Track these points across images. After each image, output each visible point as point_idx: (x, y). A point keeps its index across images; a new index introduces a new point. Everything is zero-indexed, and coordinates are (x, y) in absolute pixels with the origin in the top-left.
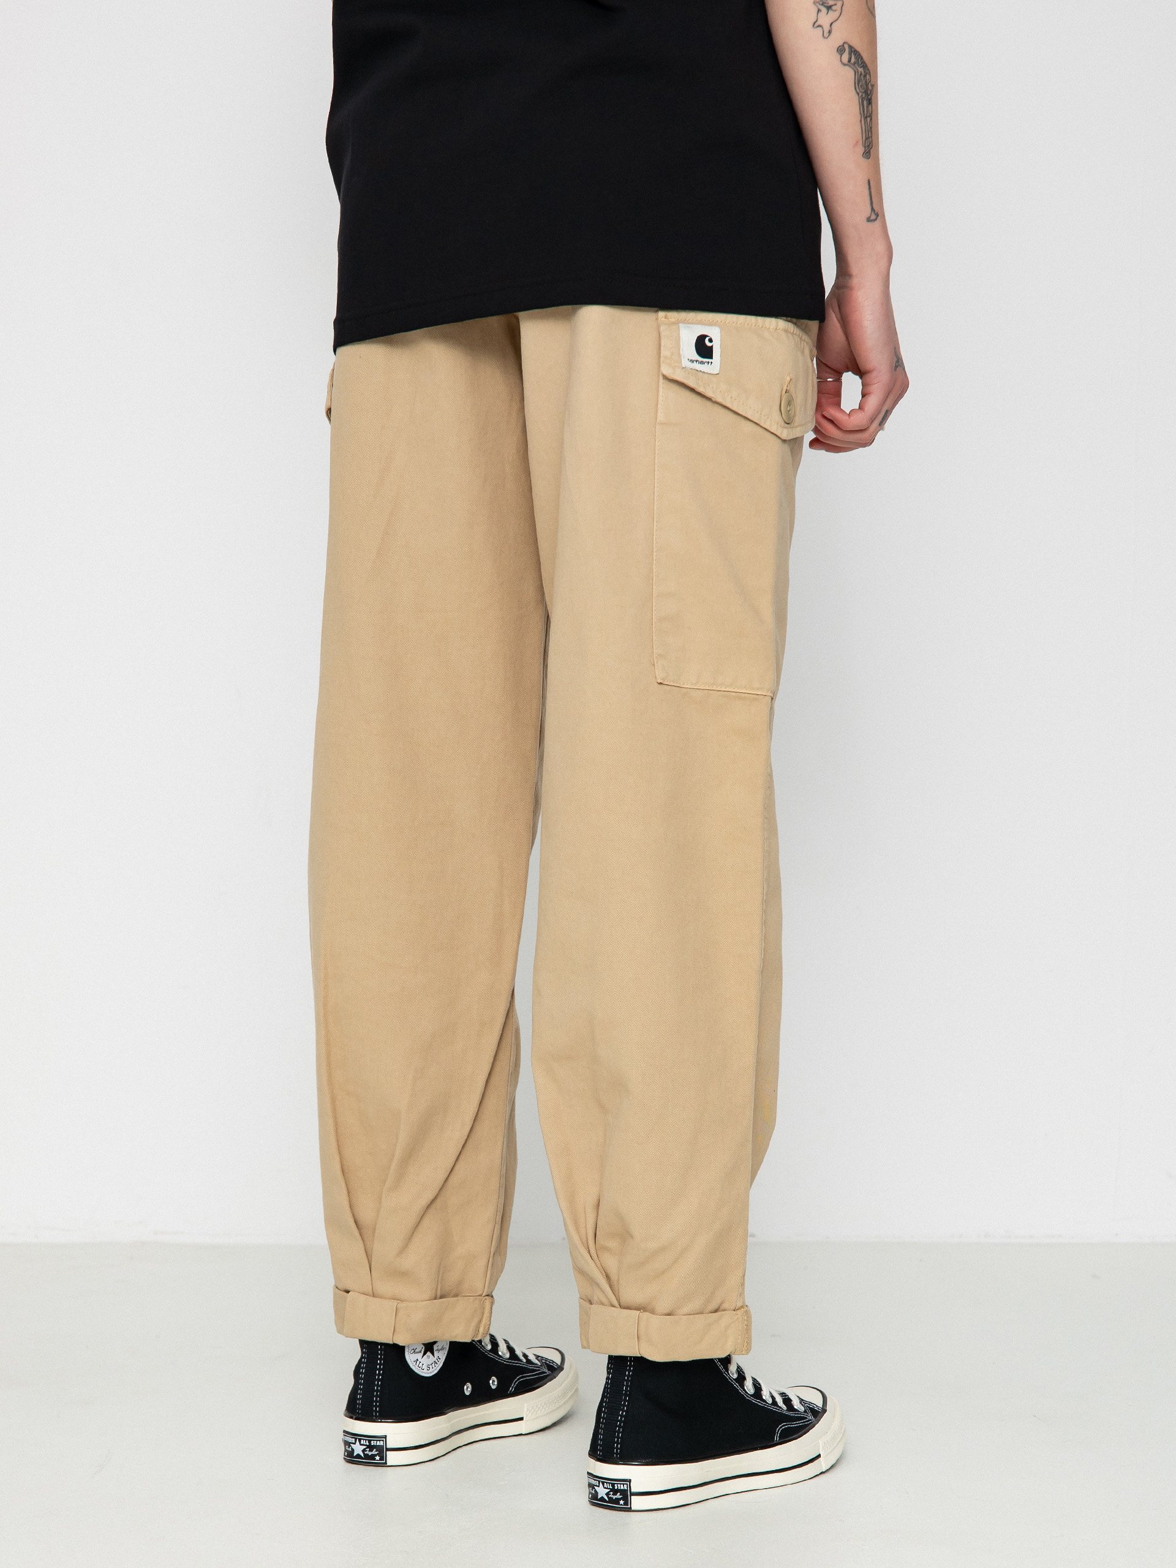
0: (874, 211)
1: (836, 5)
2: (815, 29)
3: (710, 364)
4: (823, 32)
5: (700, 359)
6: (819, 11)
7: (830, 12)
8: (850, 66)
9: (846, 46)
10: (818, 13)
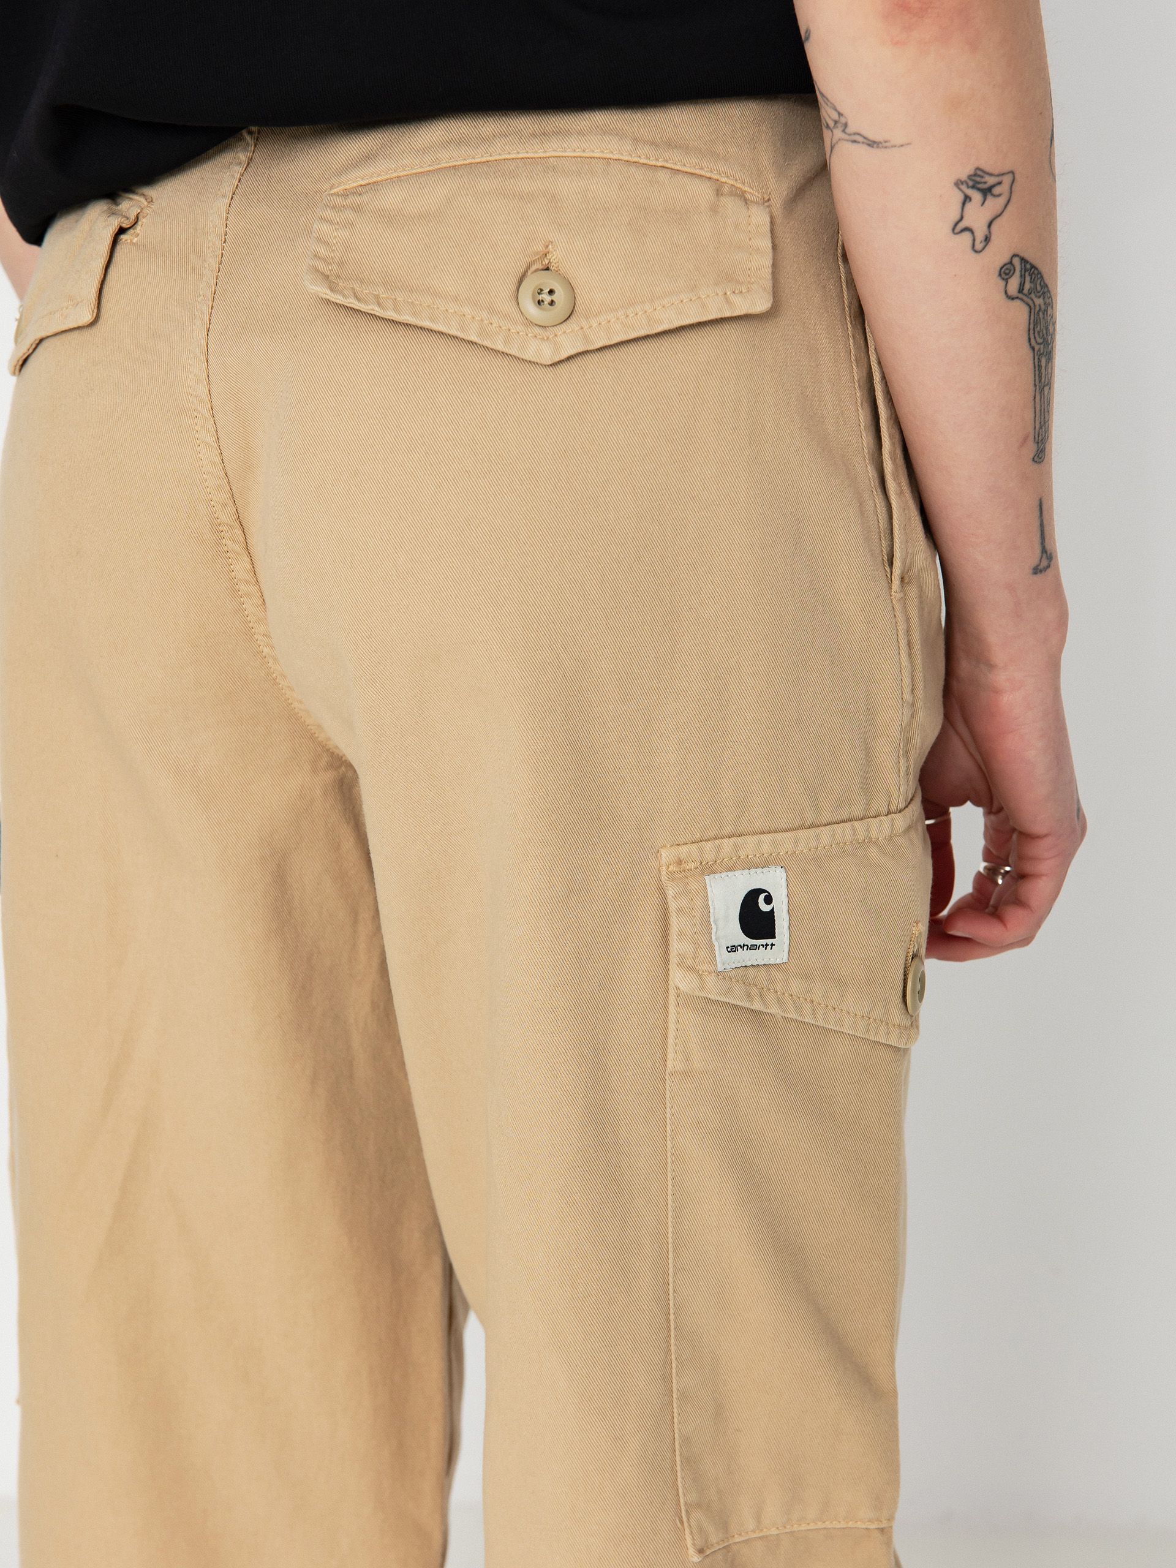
0: (1046, 552)
1: (1000, 183)
2: (957, 236)
3: (769, 947)
4: (974, 240)
5: (750, 942)
6: (967, 199)
7: (990, 198)
8: (1021, 299)
9: (1016, 261)
10: (964, 204)
